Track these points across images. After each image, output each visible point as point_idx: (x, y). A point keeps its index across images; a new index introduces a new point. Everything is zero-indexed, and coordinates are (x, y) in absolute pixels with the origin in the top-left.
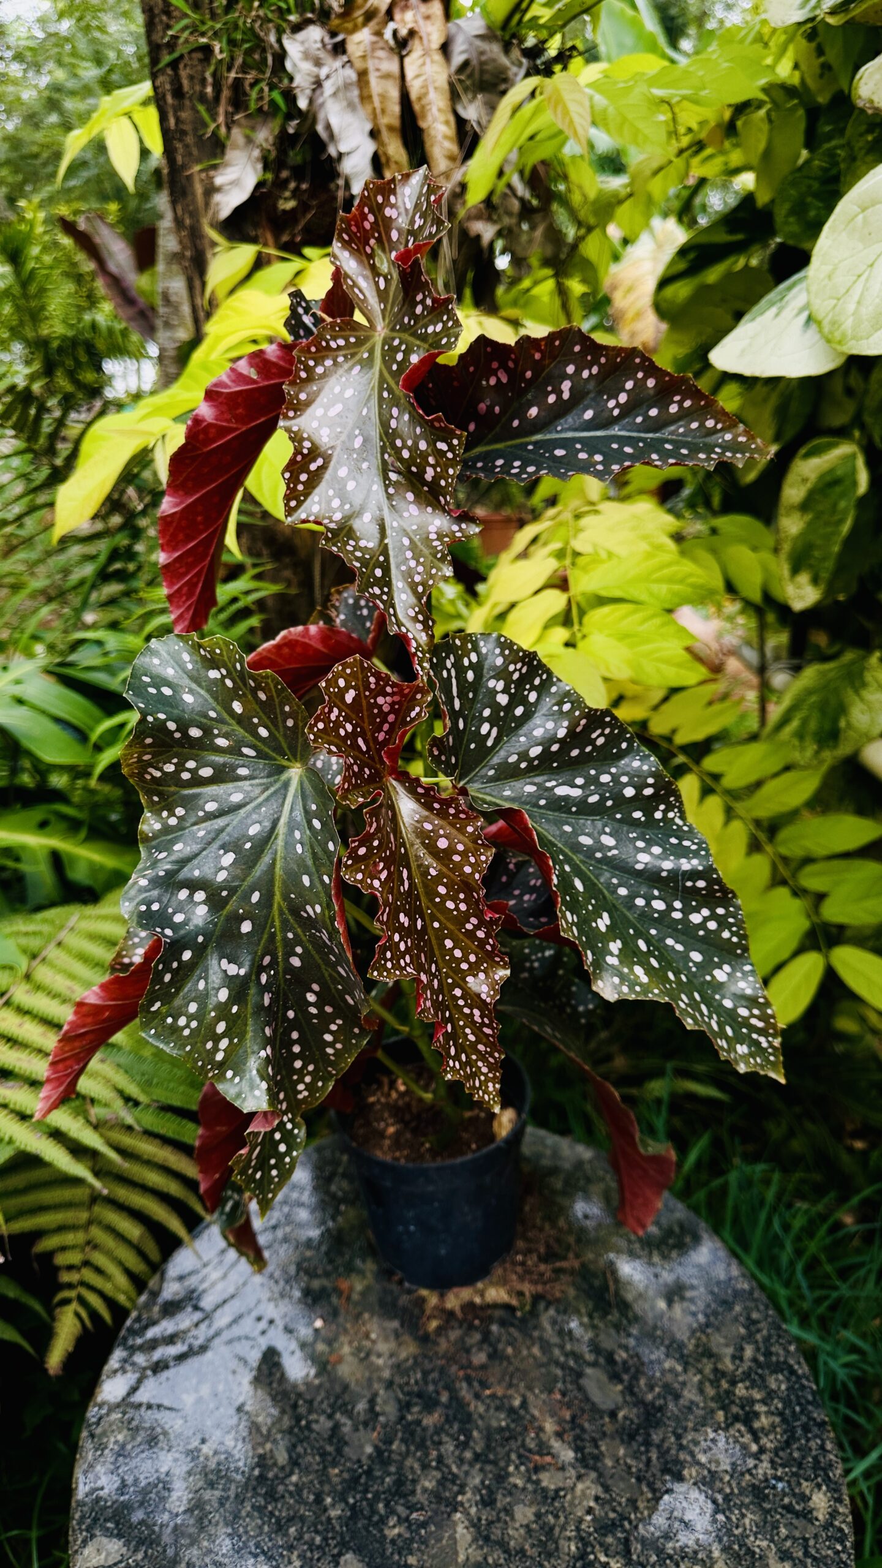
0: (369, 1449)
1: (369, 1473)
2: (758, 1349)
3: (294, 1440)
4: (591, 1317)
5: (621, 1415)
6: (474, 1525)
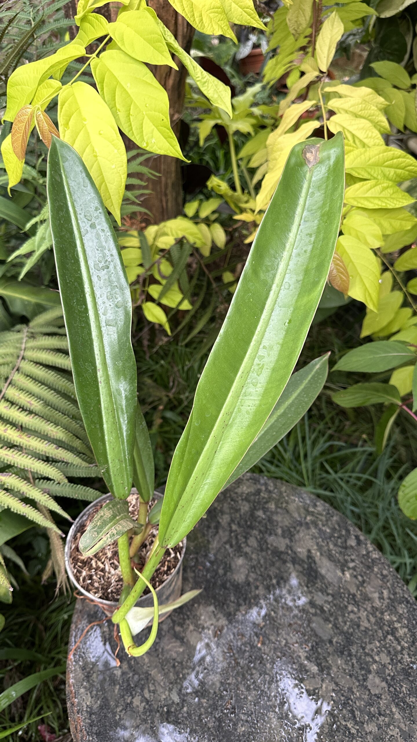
2: (390, 592)
4: (308, 587)
5: (335, 640)
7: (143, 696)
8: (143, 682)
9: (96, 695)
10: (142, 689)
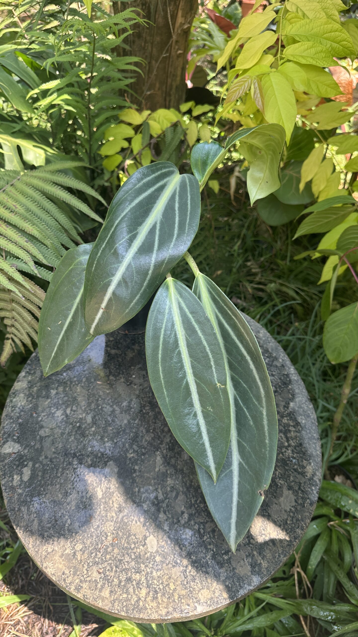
0: (126, 422)
1: (124, 431)
3: (95, 414)
6: (164, 457)
7: (65, 411)
8: (69, 403)
9: (31, 401)
10: (67, 407)
